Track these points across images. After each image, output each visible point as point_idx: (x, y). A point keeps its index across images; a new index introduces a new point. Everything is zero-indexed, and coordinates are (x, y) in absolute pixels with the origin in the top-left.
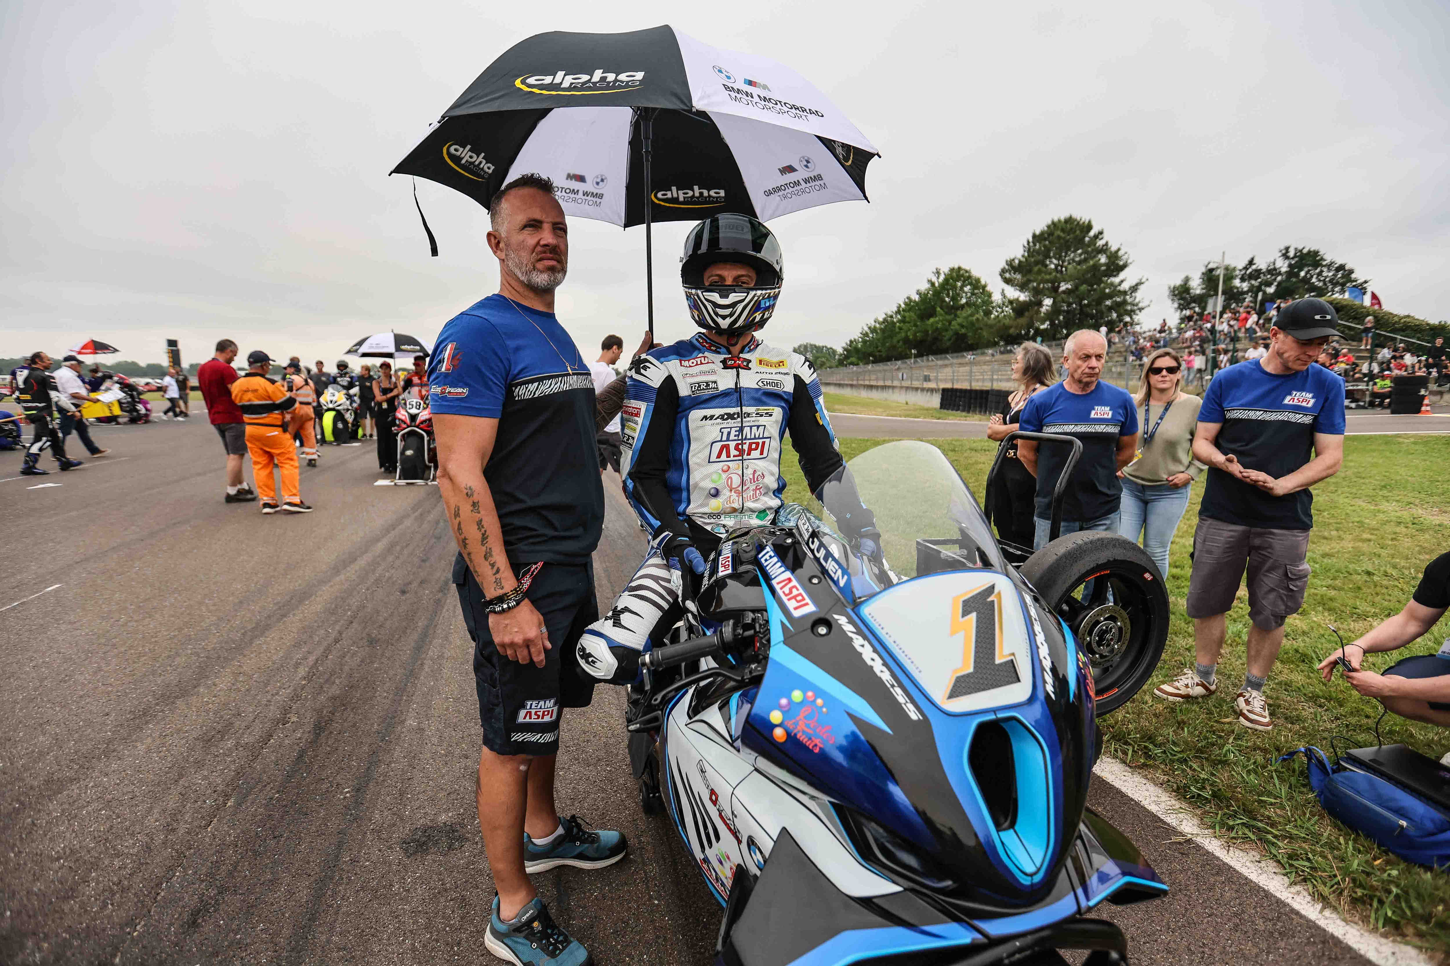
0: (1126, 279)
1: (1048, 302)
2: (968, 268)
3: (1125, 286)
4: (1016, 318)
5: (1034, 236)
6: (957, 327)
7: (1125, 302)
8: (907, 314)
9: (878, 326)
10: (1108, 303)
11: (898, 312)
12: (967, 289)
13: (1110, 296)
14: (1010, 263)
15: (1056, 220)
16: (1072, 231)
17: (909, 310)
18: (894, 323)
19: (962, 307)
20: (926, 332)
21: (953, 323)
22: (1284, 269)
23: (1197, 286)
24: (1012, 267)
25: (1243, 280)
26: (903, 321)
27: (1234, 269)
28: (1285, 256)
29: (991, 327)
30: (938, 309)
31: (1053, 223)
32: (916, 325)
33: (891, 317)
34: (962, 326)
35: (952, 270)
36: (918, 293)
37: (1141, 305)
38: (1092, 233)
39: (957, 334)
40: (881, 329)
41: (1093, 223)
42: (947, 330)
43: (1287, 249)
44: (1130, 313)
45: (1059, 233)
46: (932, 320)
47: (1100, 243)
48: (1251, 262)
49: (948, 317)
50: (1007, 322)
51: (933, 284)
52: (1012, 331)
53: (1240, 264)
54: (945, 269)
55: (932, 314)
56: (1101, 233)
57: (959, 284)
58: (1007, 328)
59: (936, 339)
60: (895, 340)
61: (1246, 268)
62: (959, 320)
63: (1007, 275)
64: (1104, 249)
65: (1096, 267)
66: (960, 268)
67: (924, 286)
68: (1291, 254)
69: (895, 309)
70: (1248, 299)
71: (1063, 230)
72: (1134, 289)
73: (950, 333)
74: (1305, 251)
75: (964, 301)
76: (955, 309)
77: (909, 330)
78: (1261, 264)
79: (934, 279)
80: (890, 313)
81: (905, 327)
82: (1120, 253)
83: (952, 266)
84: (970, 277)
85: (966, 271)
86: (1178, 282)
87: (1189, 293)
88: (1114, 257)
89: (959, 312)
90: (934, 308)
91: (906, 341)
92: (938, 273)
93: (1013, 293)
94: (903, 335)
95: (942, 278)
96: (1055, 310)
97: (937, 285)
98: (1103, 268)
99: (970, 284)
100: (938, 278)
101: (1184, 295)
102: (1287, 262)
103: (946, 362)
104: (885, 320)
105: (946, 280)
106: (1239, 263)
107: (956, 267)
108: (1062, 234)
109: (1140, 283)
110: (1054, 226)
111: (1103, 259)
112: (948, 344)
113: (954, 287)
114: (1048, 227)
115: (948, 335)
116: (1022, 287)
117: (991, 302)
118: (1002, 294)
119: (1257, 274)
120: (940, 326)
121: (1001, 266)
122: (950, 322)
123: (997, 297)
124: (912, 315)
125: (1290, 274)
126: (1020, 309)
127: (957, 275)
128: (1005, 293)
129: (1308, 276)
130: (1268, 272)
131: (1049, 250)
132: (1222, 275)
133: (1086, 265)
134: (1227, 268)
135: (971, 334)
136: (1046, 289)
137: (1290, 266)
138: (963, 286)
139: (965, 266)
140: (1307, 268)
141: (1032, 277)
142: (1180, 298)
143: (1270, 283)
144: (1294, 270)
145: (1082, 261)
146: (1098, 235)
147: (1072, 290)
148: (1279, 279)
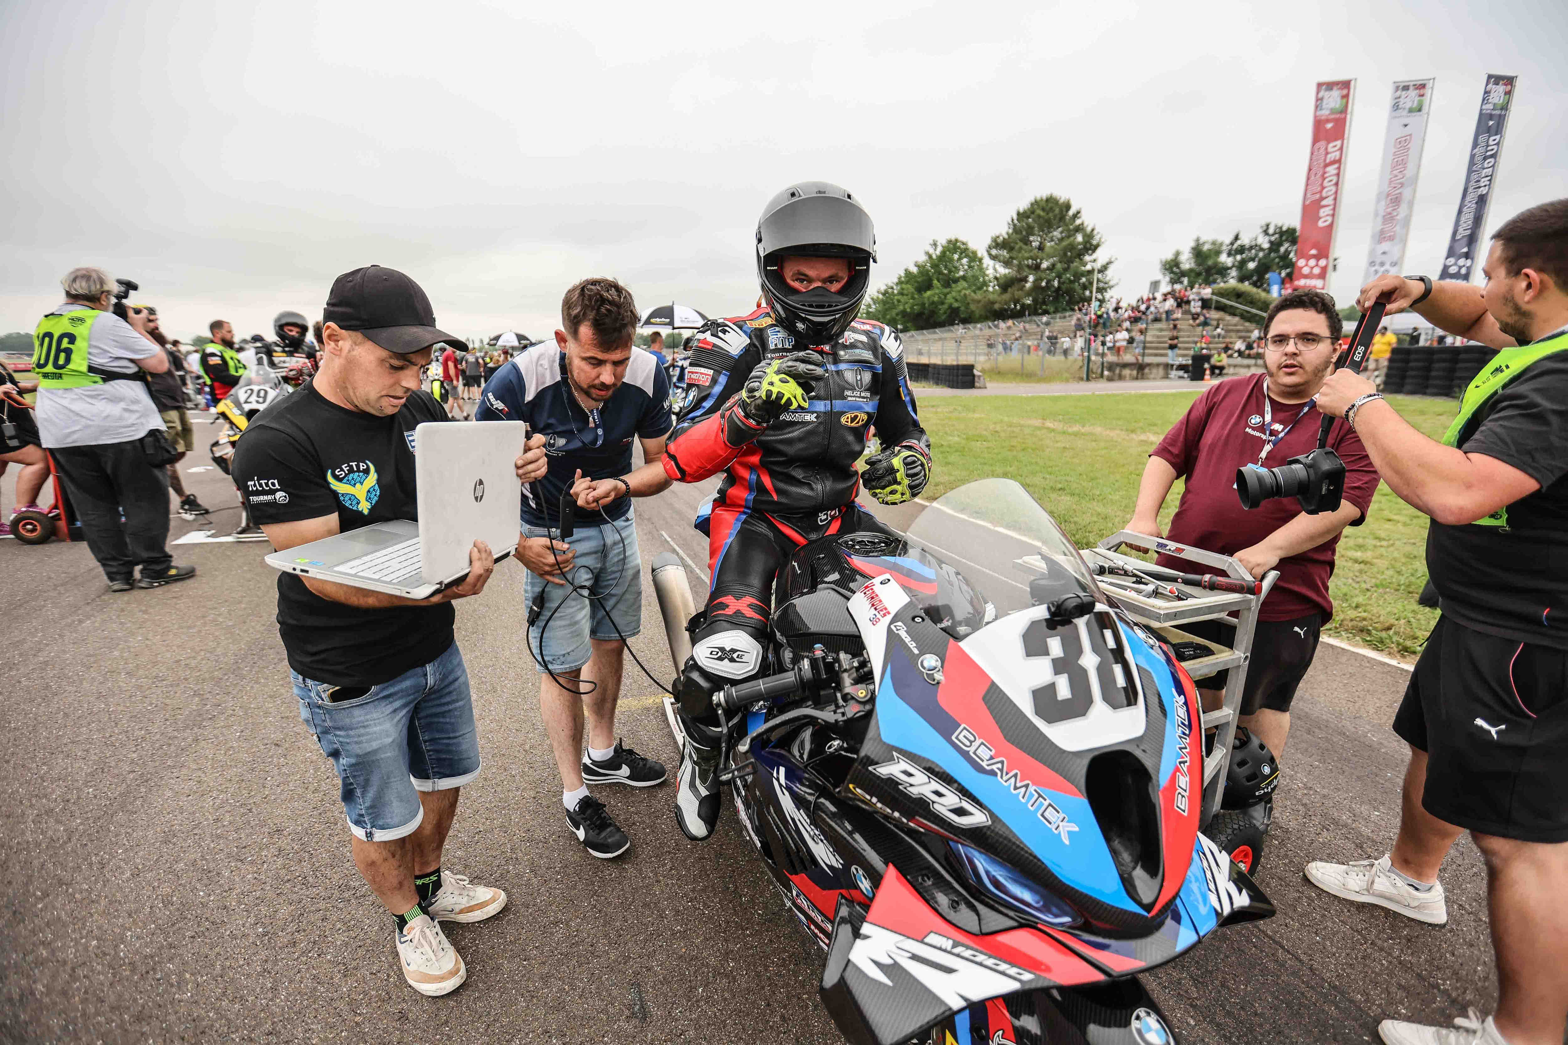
0: (1099, 258)
1: (1031, 279)
2: (964, 240)
3: (1098, 265)
4: (1002, 293)
5: (1019, 214)
6: (952, 301)
8: (905, 286)
9: (881, 296)
10: (1083, 280)
11: (900, 282)
12: (965, 261)
13: (1084, 274)
14: (995, 240)
15: (1038, 198)
16: (1052, 210)
17: (907, 283)
18: (893, 295)
19: (959, 279)
20: (923, 306)
21: (949, 296)
22: (1266, 246)
23: (1187, 262)
24: (998, 244)
25: (1229, 254)
26: (901, 293)
27: (1221, 244)
28: (1266, 232)
29: (979, 301)
30: (935, 282)
31: (1036, 201)
32: (913, 298)
34: (956, 300)
35: (950, 242)
36: (917, 265)
37: (1111, 283)
38: (1071, 213)
39: (950, 307)
41: (1072, 203)
42: (943, 303)
43: (1268, 225)
44: (1102, 290)
45: (1040, 212)
46: (929, 293)
47: (1078, 222)
48: (1237, 238)
49: (946, 290)
50: (992, 298)
51: (930, 257)
52: (997, 306)
53: (1228, 240)
54: (942, 241)
55: (929, 286)
56: (1078, 212)
57: (956, 256)
58: (993, 303)
59: (933, 313)
60: (894, 313)
61: (1232, 244)
62: (954, 294)
63: (994, 252)
64: (1079, 229)
65: (1073, 246)
66: (957, 241)
67: (922, 258)
68: (1271, 231)
69: (896, 280)
70: (1234, 273)
71: (1043, 209)
72: (1104, 269)
73: (946, 306)
74: (1284, 229)
75: (961, 273)
76: (949, 282)
77: (907, 303)
78: (1245, 240)
79: (931, 251)
80: (890, 284)
81: (903, 299)
82: (1095, 232)
83: (949, 238)
84: (967, 249)
85: (963, 244)
86: (1169, 256)
87: (1179, 268)
88: (1089, 237)
89: (954, 286)
90: (930, 280)
91: (905, 312)
92: (935, 245)
93: (1002, 271)
94: (901, 308)
95: (939, 249)
96: (1036, 287)
97: (934, 257)
98: (1080, 247)
99: (967, 256)
100: (935, 250)
101: (1175, 269)
102: (1267, 238)
103: (936, 336)
105: (943, 253)
106: (1226, 239)
107: (953, 239)
108: (1042, 213)
109: (1109, 263)
110: (1036, 203)
111: (1079, 238)
112: (943, 317)
113: (951, 260)
114: (1032, 204)
115: (943, 308)
116: (1007, 263)
117: (985, 275)
118: (994, 269)
119: (1241, 250)
120: (936, 299)
121: (988, 241)
122: (946, 295)
123: (990, 272)
124: (910, 288)
125: (1271, 250)
126: (1006, 285)
127: (954, 247)
128: (995, 269)
129: (1288, 252)
130: (1251, 248)
131: (1033, 228)
132: (1209, 250)
133: (1065, 243)
134: (1214, 243)
135: (962, 308)
136: (1028, 266)
137: (1271, 242)
138: (960, 259)
139: (962, 238)
140: (1286, 245)
141: (1014, 254)
142: (1172, 272)
143: (1253, 260)
144: (1275, 246)
145: (1061, 240)
146: (1076, 215)
147: (1052, 268)
148: (1261, 254)
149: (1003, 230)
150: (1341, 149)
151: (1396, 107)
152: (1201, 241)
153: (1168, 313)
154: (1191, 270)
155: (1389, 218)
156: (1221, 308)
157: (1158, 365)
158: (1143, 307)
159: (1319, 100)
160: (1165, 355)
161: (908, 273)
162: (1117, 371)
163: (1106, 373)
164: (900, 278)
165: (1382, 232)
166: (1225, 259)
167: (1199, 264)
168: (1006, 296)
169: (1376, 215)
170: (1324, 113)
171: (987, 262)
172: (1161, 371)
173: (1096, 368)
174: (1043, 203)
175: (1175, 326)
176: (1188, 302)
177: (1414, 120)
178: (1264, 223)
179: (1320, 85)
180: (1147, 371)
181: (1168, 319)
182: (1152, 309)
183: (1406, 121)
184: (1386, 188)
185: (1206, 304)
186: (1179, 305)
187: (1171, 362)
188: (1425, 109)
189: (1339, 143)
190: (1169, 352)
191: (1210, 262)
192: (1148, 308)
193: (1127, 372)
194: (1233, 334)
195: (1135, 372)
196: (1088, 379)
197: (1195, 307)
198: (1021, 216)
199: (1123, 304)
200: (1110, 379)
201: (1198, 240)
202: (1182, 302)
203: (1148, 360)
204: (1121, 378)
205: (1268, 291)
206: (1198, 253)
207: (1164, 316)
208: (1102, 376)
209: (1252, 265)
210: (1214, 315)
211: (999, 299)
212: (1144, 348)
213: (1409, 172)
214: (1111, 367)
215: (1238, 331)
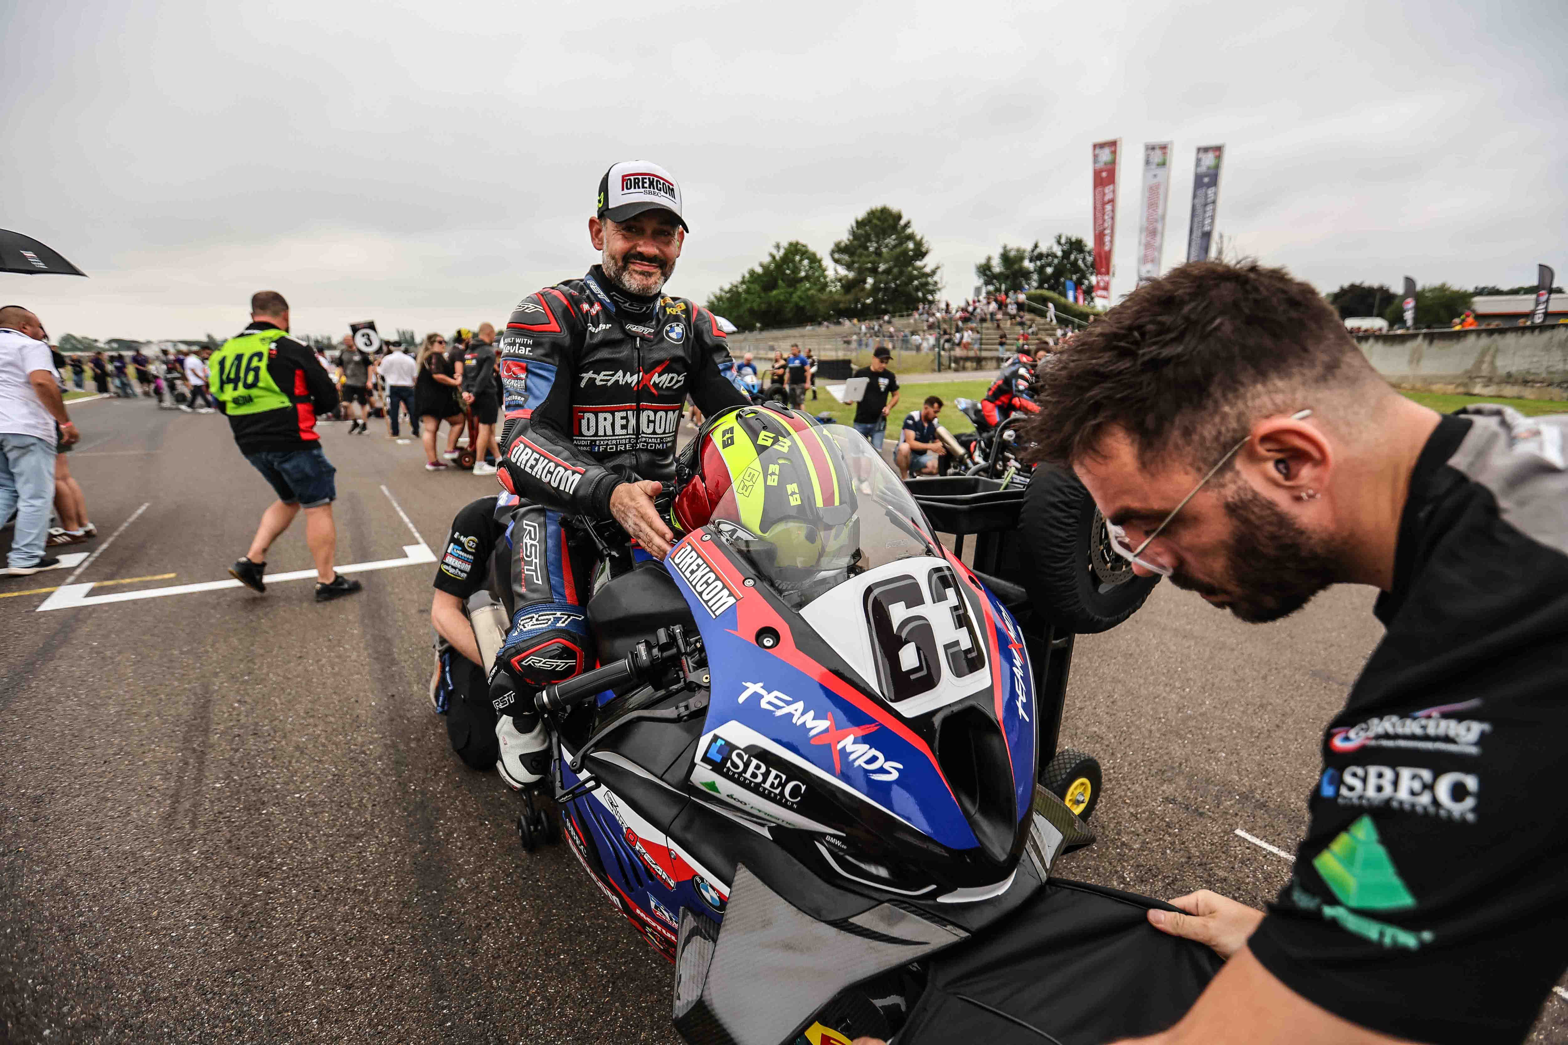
0: (928, 263)
1: (870, 281)
2: (805, 243)
3: (927, 270)
4: (846, 293)
5: (857, 222)
6: (798, 300)
7: (927, 284)
8: (752, 286)
10: (916, 283)
11: (743, 282)
12: (806, 262)
13: (916, 278)
14: (837, 245)
15: (874, 209)
16: (885, 220)
17: (754, 282)
18: (739, 294)
19: (801, 280)
20: (770, 304)
21: (794, 296)
22: (1059, 254)
23: (997, 267)
24: (839, 249)
25: (1031, 260)
26: (748, 291)
27: (1024, 251)
28: (1059, 243)
29: (824, 301)
30: (780, 282)
31: (872, 212)
32: (760, 297)
33: (736, 287)
34: (801, 299)
35: (791, 244)
36: (761, 265)
38: (902, 223)
39: (797, 305)
40: (728, 299)
41: (903, 213)
42: (789, 302)
43: (1060, 237)
44: (932, 292)
45: (875, 221)
46: (775, 292)
47: (909, 231)
48: (1036, 246)
49: (791, 290)
50: (836, 297)
51: (774, 257)
52: (841, 306)
54: (784, 244)
55: (775, 286)
56: (909, 223)
57: (798, 258)
58: (837, 303)
59: (778, 312)
60: (742, 310)
61: (1033, 251)
63: (836, 256)
64: (911, 237)
65: (905, 252)
66: (797, 243)
67: (767, 260)
68: (1063, 241)
69: (740, 279)
70: (1035, 277)
71: (879, 219)
72: (934, 272)
73: (791, 305)
74: (1072, 239)
75: (803, 274)
76: (794, 282)
77: (754, 301)
78: (1043, 248)
79: (775, 252)
80: (735, 283)
81: (750, 298)
82: (923, 241)
83: (790, 240)
84: (806, 252)
85: (804, 246)
86: (983, 261)
87: (990, 271)
88: (919, 244)
89: (798, 285)
90: (776, 280)
91: (751, 311)
92: (778, 247)
93: (842, 271)
94: (749, 306)
95: (782, 251)
96: (875, 289)
97: (778, 258)
98: (911, 253)
99: (807, 258)
100: (778, 251)
101: (988, 273)
102: (1060, 247)
104: (730, 291)
105: (786, 255)
106: (1028, 247)
107: (794, 241)
108: (877, 222)
109: (937, 268)
110: (872, 214)
111: (911, 245)
112: (790, 315)
113: (793, 261)
114: (869, 214)
115: (789, 307)
116: (849, 267)
117: (825, 277)
118: (834, 271)
119: (1040, 257)
120: (782, 298)
121: (831, 246)
122: (791, 294)
123: (830, 273)
124: (756, 287)
125: (1063, 257)
126: (849, 286)
127: (796, 250)
128: (836, 271)
129: (1076, 260)
130: (1048, 255)
131: (869, 235)
132: (1015, 257)
133: (898, 250)
134: (1018, 250)
135: (808, 307)
136: (868, 269)
137: (1063, 251)
138: (801, 260)
139: (802, 241)
140: (1075, 253)
141: (856, 259)
142: (985, 275)
143: (1049, 265)
144: (1066, 254)
145: (895, 247)
146: (907, 225)
147: (887, 272)
148: (1056, 261)
149: (845, 237)
150: (1114, 191)
151: (1147, 162)
152: (1008, 248)
153: (992, 314)
154: (1001, 274)
155: (1148, 246)
156: (1032, 310)
157: (992, 358)
158: (970, 309)
159: (1095, 156)
160: (997, 350)
161: (752, 273)
162: (961, 363)
163: (953, 365)
164: (744, 277)
165: (1145, 256)
166: (1027, 264)
167: (1006, 269)
168: (849, 297)
169: (1140, 243)
170: (1100, 165)
171: (828, 263)
172: (994, 364)
173: (945, 361)
174: (878, 214)
175: (998, 326)
176: (1006, 306)
177: (1160, 172)
178: (1056, 234)
179: (1095, 146)
180: (984, 363)
181: (992, 319)
182: (978, 310)
183: (1154, 173)
184: (1145, 224)
185: (1020, 306)
186: (1000, 308)
187: (1001, 356)
188: (1168, 163)
189: (1111, 187)
190: (1000, 348)
191: (1016, 267)
192: (975, 309)
193: (969, 364)
194: (1043, 332)
195: (975, 364)
196: (939, 370)
197: (1012, 309)
198: (860, 224)
199: (954, 307)
200: (956, 370)
201: (1005, 247)
202: (1002, 305)
203: (984, 354)
204: (964, 369)
205: (1065, 296)
206: (1006, 258)
207: (989, 316)
208: (950, 367)
209: (1049, 270)
210: (1027, 316)
211: (843, 299)
212: (981, 344)
213: (1160, 211)
214: (957, 360)
215: (1047, 330)
